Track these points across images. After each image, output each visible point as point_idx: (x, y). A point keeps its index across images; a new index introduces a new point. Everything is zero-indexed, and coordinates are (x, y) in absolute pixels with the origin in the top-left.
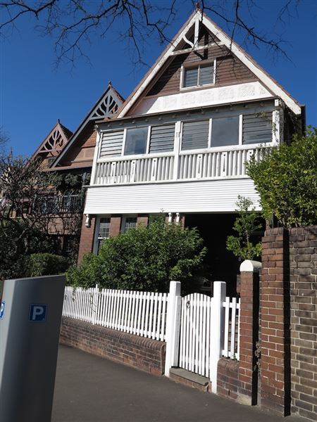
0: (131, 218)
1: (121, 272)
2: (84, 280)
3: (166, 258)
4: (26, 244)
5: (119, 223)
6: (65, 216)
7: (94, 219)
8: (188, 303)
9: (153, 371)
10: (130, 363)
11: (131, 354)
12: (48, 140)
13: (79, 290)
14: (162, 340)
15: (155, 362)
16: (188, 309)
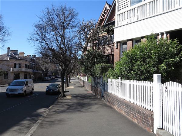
0: (138, 40)
1: (131, 70)
2: (115, 75)
3: (156, 60)
4: (95, 60)
5: (132, 44)
6: (111, 45)
7: (119, 44)
8: (166, 88)
9: (147, 129)
10: (136, 121)
11: (135, 116)
12: (103, 12)
13: (114, 80)
14: (151, 110)
15: (148, 124)
16: (167, 92)
